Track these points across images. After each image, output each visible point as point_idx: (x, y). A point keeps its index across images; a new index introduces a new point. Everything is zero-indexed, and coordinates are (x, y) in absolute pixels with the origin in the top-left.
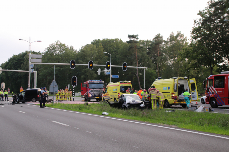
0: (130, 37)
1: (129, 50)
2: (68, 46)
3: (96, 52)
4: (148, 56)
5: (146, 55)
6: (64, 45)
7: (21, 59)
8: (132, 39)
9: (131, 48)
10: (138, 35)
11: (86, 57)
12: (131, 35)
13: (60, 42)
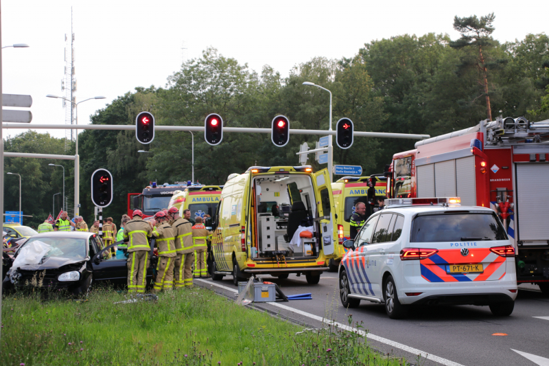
0: (460, 24)
1: (459, 74)
2: (246, 66)
3: (340, 85)
4: (537, 92)
5: (530, 90)
6: (232, 62)
7: (118, 114)
8: (471, 33)
9: (466, 65)
10: (491, 18)
11: (304, 101)
12: (464, 19)
13: (218, 53)
